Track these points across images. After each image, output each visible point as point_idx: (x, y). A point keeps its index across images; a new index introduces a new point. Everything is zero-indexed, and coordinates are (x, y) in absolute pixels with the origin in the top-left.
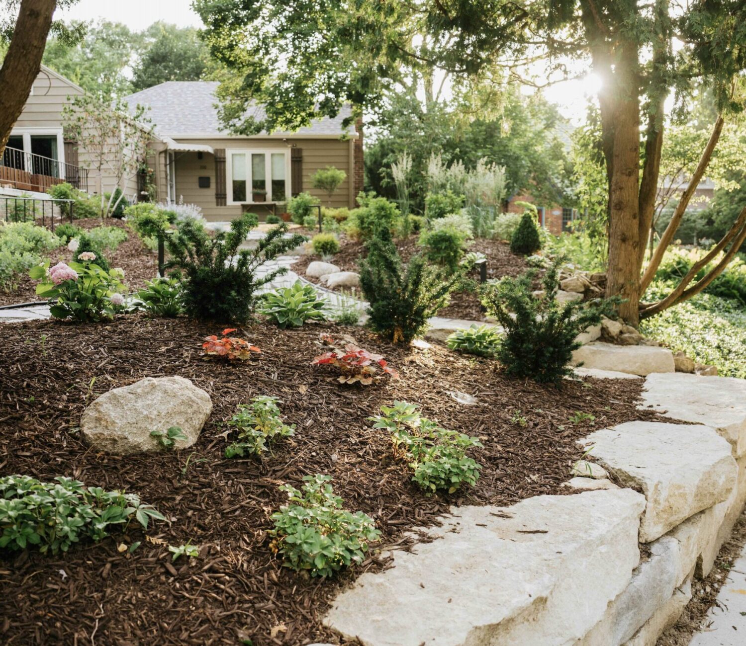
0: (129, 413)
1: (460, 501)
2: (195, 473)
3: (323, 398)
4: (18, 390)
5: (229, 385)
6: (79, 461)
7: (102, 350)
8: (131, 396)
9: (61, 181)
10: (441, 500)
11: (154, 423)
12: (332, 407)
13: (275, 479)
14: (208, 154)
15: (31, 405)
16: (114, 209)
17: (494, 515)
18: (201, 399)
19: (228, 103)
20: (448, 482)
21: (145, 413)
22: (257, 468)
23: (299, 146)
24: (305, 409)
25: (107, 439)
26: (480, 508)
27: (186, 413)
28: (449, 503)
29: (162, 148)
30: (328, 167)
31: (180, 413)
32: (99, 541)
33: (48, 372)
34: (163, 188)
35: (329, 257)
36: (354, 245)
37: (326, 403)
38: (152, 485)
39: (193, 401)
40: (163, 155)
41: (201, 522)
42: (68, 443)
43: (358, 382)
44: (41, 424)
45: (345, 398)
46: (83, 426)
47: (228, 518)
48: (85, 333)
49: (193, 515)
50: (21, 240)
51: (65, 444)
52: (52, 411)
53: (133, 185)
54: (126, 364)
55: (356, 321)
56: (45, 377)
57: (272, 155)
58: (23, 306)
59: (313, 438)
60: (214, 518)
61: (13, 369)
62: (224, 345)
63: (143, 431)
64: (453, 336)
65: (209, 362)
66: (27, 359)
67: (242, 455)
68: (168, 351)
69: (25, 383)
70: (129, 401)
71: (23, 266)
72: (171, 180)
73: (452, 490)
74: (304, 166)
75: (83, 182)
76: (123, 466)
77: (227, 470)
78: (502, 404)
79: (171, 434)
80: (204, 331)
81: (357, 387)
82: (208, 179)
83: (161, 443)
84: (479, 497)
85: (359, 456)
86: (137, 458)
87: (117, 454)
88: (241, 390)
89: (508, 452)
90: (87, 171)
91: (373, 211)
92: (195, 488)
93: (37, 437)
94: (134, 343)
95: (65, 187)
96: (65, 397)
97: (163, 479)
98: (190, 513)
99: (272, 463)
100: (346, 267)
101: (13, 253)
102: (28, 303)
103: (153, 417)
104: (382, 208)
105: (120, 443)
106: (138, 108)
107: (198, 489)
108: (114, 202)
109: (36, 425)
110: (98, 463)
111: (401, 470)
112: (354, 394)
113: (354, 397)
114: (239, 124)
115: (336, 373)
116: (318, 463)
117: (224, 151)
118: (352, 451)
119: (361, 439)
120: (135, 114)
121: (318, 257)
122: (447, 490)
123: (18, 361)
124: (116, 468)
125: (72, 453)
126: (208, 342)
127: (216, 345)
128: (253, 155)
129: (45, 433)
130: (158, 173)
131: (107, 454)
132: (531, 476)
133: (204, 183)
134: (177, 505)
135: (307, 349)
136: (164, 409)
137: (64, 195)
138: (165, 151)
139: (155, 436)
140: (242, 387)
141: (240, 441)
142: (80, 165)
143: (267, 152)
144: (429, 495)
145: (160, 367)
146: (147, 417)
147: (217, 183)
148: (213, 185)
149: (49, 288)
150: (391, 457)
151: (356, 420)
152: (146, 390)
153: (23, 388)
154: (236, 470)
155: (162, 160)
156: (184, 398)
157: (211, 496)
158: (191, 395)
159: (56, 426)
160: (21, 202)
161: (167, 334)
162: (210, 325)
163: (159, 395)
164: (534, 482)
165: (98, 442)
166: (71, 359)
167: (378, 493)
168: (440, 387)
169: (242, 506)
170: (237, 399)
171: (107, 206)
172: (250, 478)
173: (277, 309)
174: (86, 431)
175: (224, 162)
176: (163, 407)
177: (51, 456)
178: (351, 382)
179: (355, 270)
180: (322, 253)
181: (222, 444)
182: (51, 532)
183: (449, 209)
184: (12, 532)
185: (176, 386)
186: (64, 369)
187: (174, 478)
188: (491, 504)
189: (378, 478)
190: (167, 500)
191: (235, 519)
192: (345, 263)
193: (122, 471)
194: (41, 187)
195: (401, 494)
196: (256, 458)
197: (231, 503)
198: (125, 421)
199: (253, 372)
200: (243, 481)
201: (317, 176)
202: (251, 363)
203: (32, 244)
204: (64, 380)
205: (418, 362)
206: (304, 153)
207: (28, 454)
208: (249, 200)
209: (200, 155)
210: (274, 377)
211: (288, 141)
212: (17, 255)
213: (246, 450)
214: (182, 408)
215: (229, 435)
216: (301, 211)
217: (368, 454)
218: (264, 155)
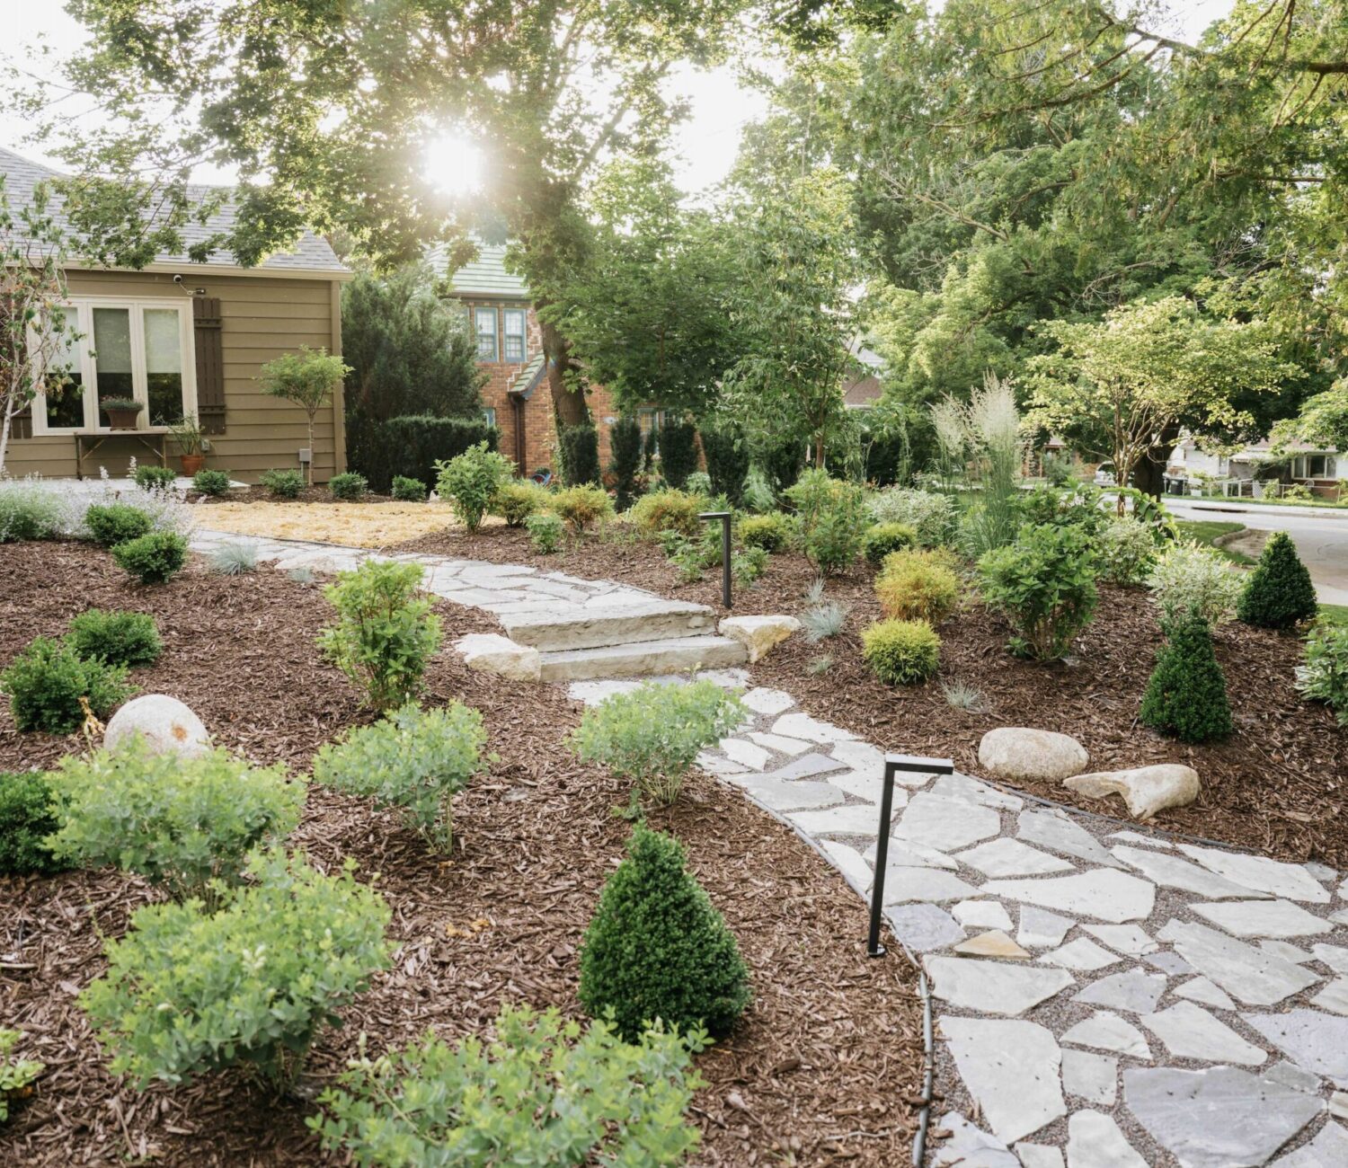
23: (213, 293)
57: (147, 313)
74: (227, 342)
128: (96, 311)
143: (136, 305)
206: (226, 311)
208: (92, 424)
211: (186, 279)
218: (125, 311)
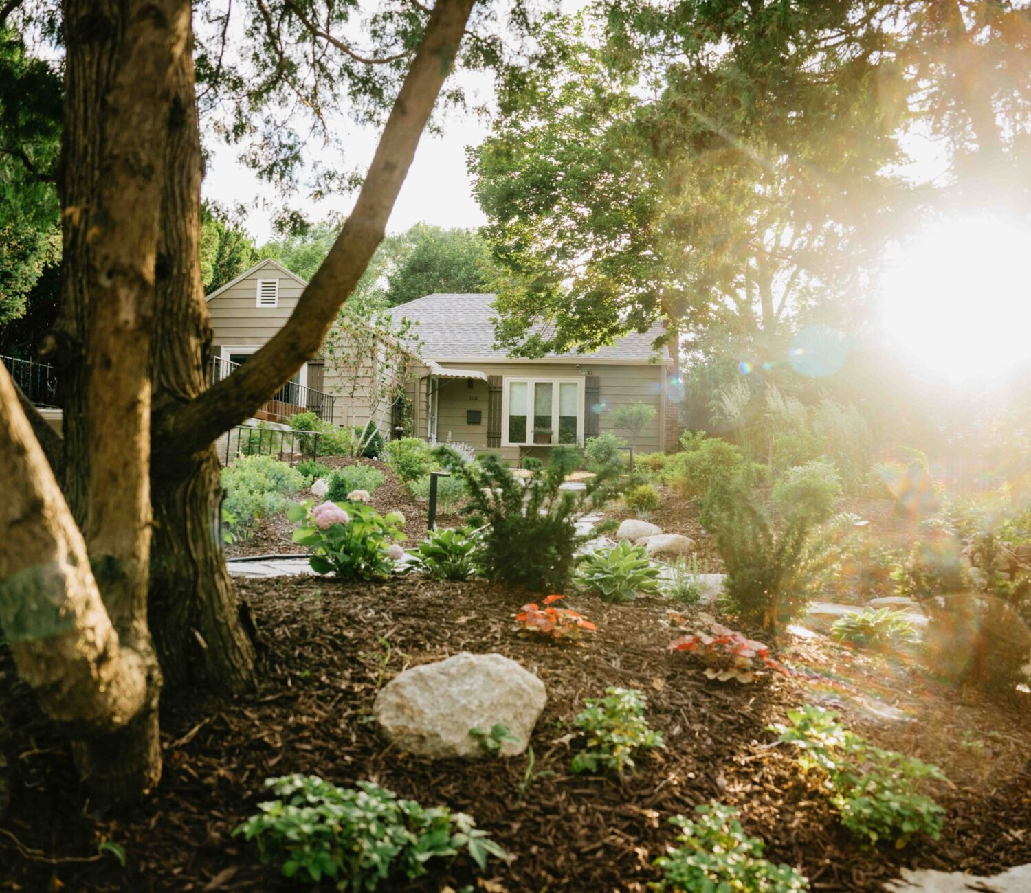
0: (441, 700)
1: (915, 861)
2: (532, 792)
3: (688, 698)
4: (288, 661)
5: (559, 672)
6: (375, 763)
7: (384, 615)
8: (443, 678)
9: (303, 410)
10: (885, 858)
11: (475, 717)
12: (703, 710)
13: (644, 807)
14: (481, 381)
15: (307, 681)
16: (365, 446)
17: (971, 887)
18: (533, 687)
19: (509, 316)
20: (896, 831)
21: (463, 701)
22: (616, 791)
23: (596, 374)
24: (667, 711)
25: (411, 735)
26: (945, 876)
27: (515, 706)
28: (898, 864)
29: (424, 373)
30: (632, 401)
31: (507, 705)
32: (416, 880)
33: (322, 639)
34: (423, 423)
35: (645, 514)
36: (680, 498)
37: (694, 704)
38: (477, 804)
39: (524, 690)
40: (425, 382)
41: (551, 864)
42: (358, 736)
43: (733, 680)
44: (320, 707)
45: (718, 699)
46: (378, 714)
47: (588, 861)
48: (358, 593)
49: (540, 853)
50: (260, 477)
51: (354, 738)
52: (333, 692)
53: (388, 418)
54: (419, 636)
55: (697, 598)
56: (319, 645)
57: (561, 385)
58: (259, 560)
59: (684, 753)
60: (568, 860)
61: (279, 632)
62: (547, 617)
63: (460, 726)
64: (840, 623)
65: (527, 639)
66: (294, 621)
67: (594, 770)
68: (470, 622)
69: (297, 652)
70: (441, 683)
71: (263, 509)
72: (433, 414)
73: (900, 844)
74: (602, 399)
75: (326, 413)
76: (435, 775)
77: (576, 791)
78: (938, 722)
79: (497, 733)
80: (512, 600)
81: (732, 685)
82: (478, 413)
83: (483, 746)
84: (940, 857)
85: (754, 783)
86: (451, 765)
87: (425, 757)
88: (576, 680)
89: (966, 792)
90: (333, 399)
91: (706, 456)
92: (536, 814)
93: (318, 724)
94: (424, 610)
95: (309, 416)
96: (347, 674)
97: (490, 796)
98: (534, 850)
99: (635, 784)
100: (670, 528)
101: (251, 492)
102: (266, 555)
103: (473, 708)
104: (719, 452)
105: (429, 742)
106: (404, 323)
107: (540, 815)
108: (366, 438)
109: (314, 709)
110: (400, 767)
111: (820, 807)
112: (728, 694)
113: (730, 699)
114: (521, 343)
115: (699, 664)
116: (700, 789)
117: (500, 378)
118: (743, 775)
119: (752, 758)
120: (399, 330)
121: (633, 514)
122: (893, 843)
123: (283, 622)
124: (425, 776)
125: (365, 751)
126: (525, 613)
127: (536, 617)
128: (537, 384)
129: (327, 721)
130: (417, 404)
131: (411, 755)
132: (1012, 831)
133: (473, 418)
134: (515, 836)
135: (651, 630)
136: (487, 699)
137: (306, 426)
138: (428, 378)
139: (475, 735)
140: (575, 675)
141: (589, 750)
142: (326, 392)
143: (556, 380)
144: (865, 848)
145: (462, 643)
146: (465, 708)
147: (490, 418)
148: (485, 421)
149: (310, 533)
150: (800, 788)
151: (739, 730)
152: (463, 671)
153: (294, 659)
154: (588, 791)
155: (424, 389)
156: (511, 684)
157: (559, 827)
158: (521, 681)
159: (340, 713)
160: (256, 433)
161: (464, 600)
162: (518, 591)
163: (479, 679)
164: (1016, 841)
165: (400, 738)
166: (347, 625)
167: (793, 840)
168: (844, 691)
169: (605, 846)
170: (573, 691)
171: (357, 442)
172: (609, 805)
173: (601, 576)
174: (384, 720)
175: (501, 392)
176: (486, 695)
177: (338, 753)
178: (724, 677)
179: (682, 533)
180: (637, 509)
181: (563, 754)
182: (352, 861)
183: (807, 454)
184: (303, 856)
185: (500, 667)
186: (343, 638)
187: (506, 796)
188: (962, 870)
189: (788, 817)
190: (501, 828)
191: (598, 863)
192: (668, 522)
193: (433, 782)
194: (279, 416)
195: (825, 844)
196: (612, 774)
197: (588, 838)
198: (436, 712)
199: (587, 657)
200: (600, 807)
201: (619, 412)
202: (583, 644)
203: (273, 483)
204: (344, 652)
205: (805, 655)
206: (603, 383)
207: (308, 747)
208: (530, 441)
209: (470, 382)
210: (616, 664)
211: (583, 367)
212: (257, 494)
213: (599, 762)
214: (510, 699)
215: (572, 741)
216: (602, 456)
217: (767, 781)
218: (551, 384)
